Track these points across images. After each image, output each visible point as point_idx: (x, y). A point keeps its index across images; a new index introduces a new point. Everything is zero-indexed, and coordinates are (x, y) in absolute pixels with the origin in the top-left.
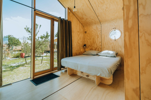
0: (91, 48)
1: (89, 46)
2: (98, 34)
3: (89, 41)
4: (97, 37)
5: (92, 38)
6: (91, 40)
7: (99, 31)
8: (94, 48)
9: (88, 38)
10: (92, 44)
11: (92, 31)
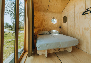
0: (39, 29)
1: (37, 27)
2: (45, 19)
3: (37, 24)
4: (44, 21)
5: (40, 22)
6: (39, 23)
7: (46, 17)
8: (41, 29)
9: (37, 21)
10: (40, 26)
11: (40, 16)
